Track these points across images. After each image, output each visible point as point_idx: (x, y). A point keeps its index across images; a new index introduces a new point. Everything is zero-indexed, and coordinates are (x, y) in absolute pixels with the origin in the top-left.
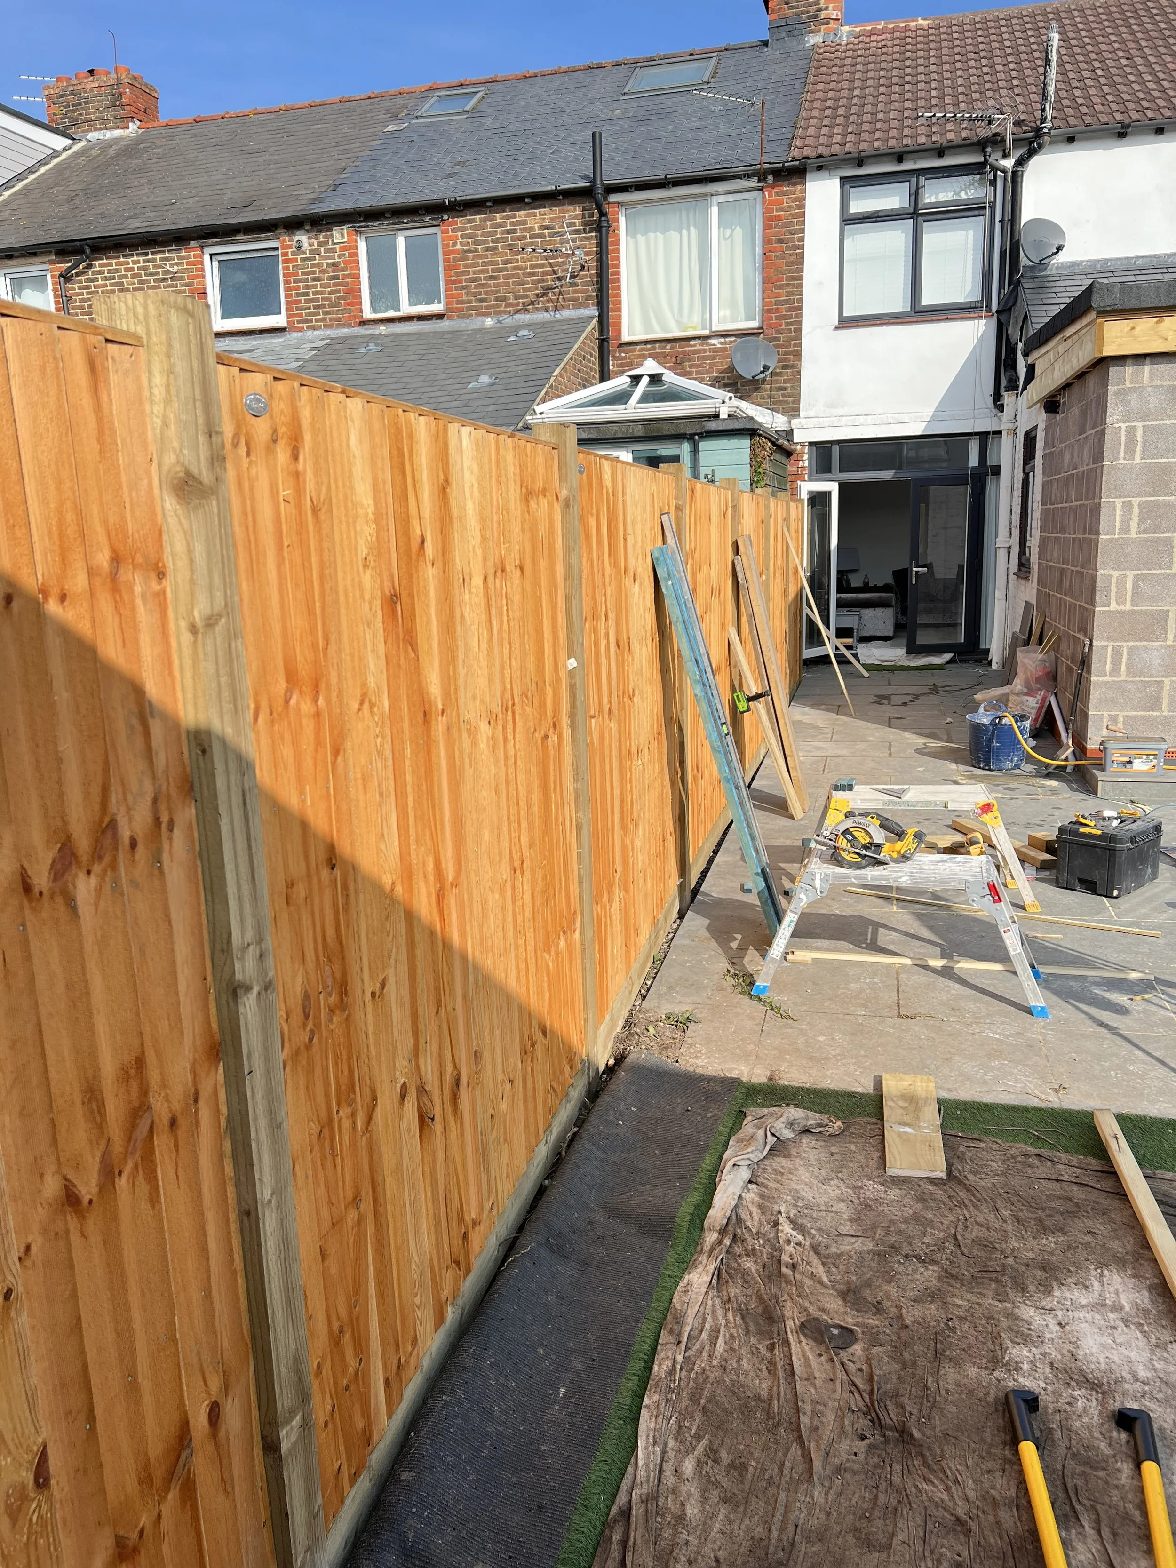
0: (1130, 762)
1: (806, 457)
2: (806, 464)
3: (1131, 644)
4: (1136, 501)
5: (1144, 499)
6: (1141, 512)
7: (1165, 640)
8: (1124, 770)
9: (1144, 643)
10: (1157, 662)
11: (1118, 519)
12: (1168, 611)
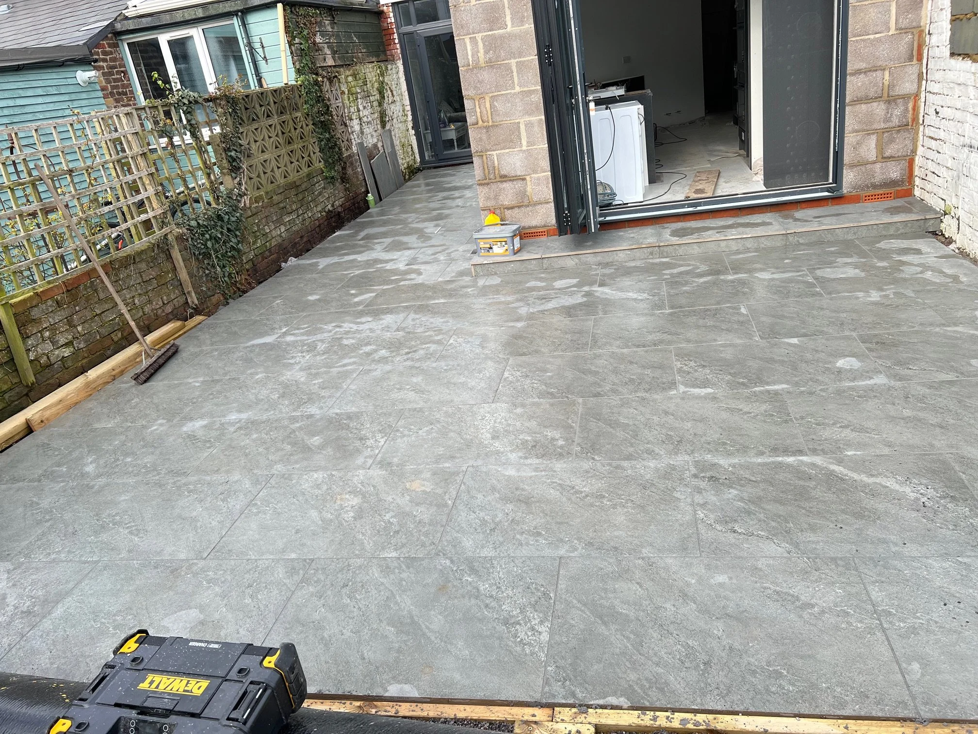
0: (491, 248)
1: (391, 15)
2: (393, 21)
3: (498, 152)
4: (479, 36)
5: (485, 34)
6: (484, 45)
7: (521, 147)
8: (488, 254)
9: (507, 151)
10: (518, 164)
11: (470, 53)
12: (519, 123)
